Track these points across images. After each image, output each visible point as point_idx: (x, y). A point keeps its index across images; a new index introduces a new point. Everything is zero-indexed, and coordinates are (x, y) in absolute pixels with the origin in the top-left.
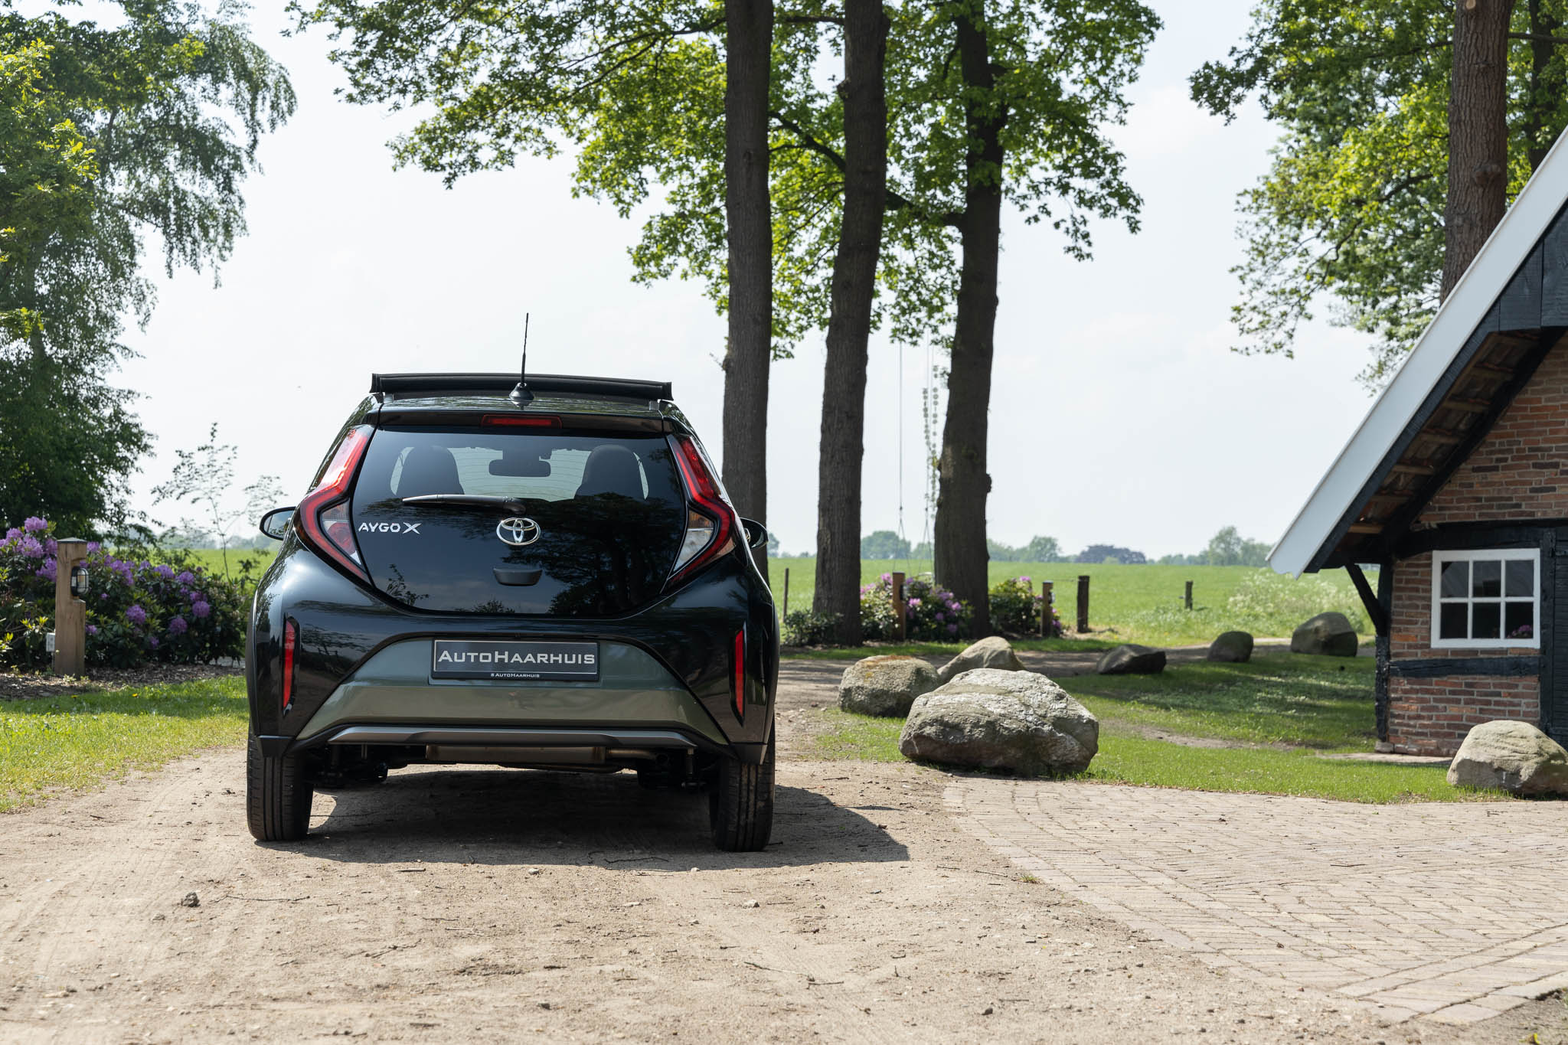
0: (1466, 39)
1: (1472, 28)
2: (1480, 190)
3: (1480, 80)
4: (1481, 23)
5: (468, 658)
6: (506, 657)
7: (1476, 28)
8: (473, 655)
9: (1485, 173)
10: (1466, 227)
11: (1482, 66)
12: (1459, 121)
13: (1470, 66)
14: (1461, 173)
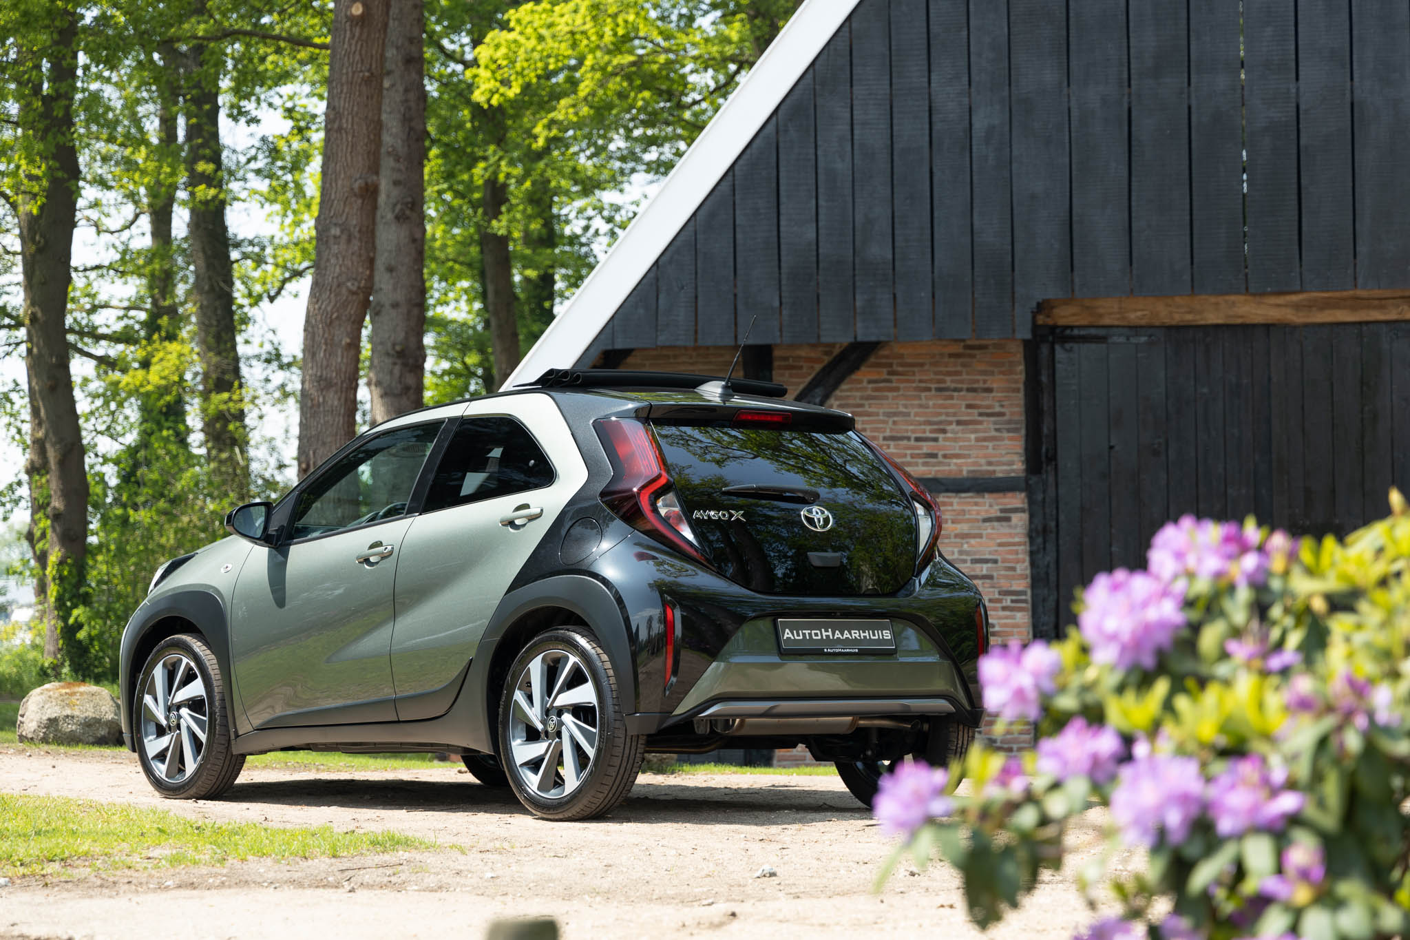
0: (350, 45)
1: (357, 34)
2: (360, 201)
3: (364, 88)
4: (365, 30)
5: (804, 635)
6: (830, 633)
7: (361, 34)
8: (807, 632)
9: (366, 184)
10: (344, 237)
11: (367, 74)
12: (340, 129)
13: (354, 73)
14: (340, 182)
